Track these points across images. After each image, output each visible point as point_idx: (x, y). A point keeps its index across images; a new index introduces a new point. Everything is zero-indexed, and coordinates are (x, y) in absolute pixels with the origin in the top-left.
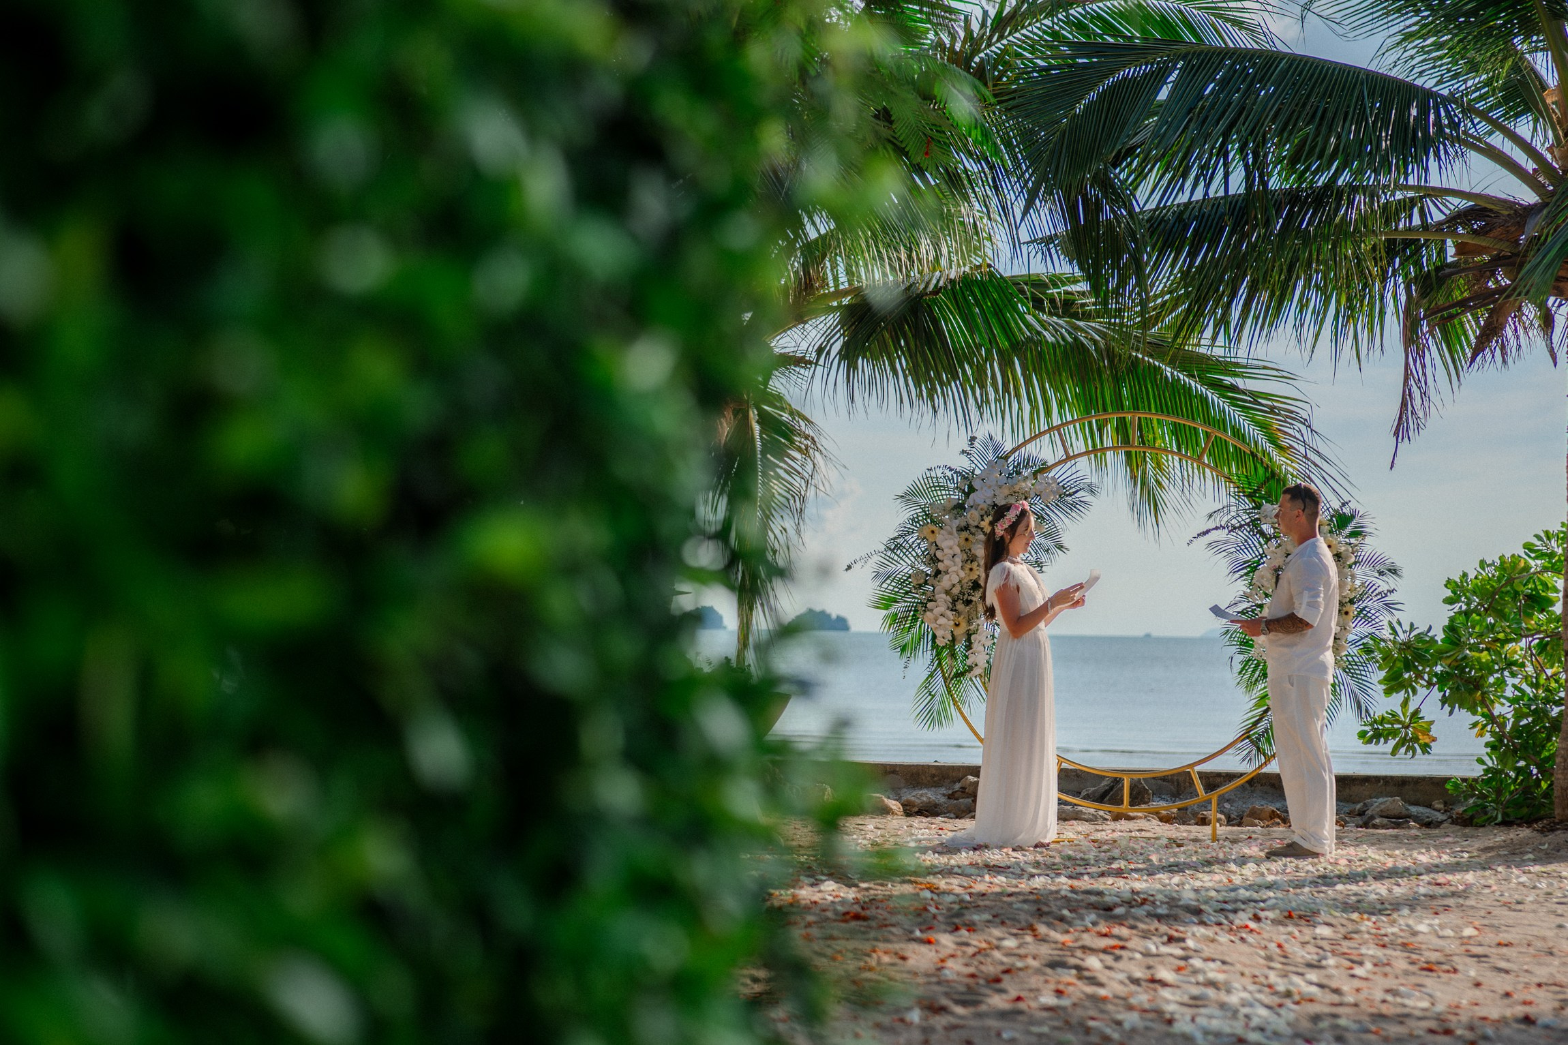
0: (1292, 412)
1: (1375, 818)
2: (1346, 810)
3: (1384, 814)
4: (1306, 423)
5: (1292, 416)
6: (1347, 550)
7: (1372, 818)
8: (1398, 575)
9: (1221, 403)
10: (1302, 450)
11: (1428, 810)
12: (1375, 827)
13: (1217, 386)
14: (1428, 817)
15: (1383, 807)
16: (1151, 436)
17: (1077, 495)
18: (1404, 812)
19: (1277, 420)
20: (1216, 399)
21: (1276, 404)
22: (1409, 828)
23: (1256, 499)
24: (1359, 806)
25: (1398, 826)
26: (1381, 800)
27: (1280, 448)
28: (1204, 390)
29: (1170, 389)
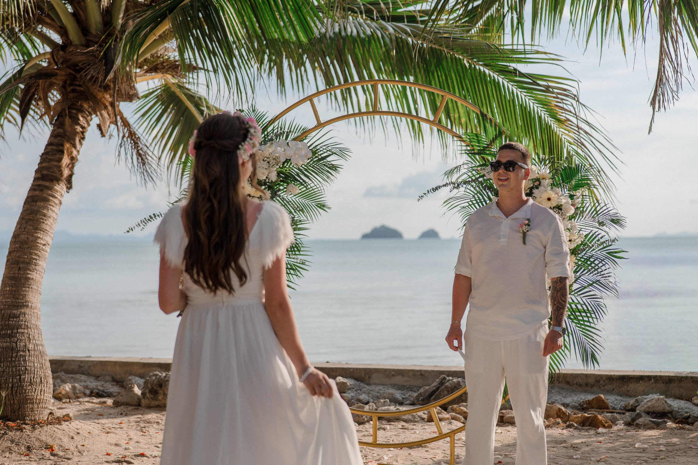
0: (565, 90)
1: (641, 416)
2: (623, 404)
3: (651, 410)
4: (575, 97)
5: (566, 93)
6: (568, 203)
7: (639, 416)
8: (621, 226)
9: (510, 87)
10: (574, 120)
11: (688, 405)
12: (638, 426)
13: (504, 71)
14: (687, 412)
15: (649, 404)
16: (457, 116)
17: (329, 159)
18: (667, 409)
19: (554, 97)
20: (506, 83)
21: (551, 84)
22: (665, 428)
23: (485, 156)
24: (632, 401)
25: (657, 426)
26: (651, 396)
27: (559, 121)
28: (496, 76)
29: (470, 78)
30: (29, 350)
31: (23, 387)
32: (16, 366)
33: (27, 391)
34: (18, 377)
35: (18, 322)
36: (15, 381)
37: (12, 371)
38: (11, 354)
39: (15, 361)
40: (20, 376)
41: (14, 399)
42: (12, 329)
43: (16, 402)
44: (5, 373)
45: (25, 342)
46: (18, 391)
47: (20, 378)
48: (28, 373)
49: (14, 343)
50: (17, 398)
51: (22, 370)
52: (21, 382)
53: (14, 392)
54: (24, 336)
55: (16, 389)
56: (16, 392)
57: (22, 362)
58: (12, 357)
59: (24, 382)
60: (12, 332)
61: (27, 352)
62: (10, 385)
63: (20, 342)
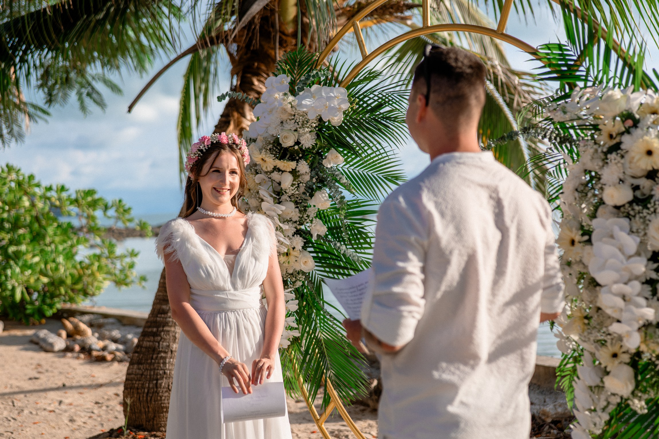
30: (172, 351)
31: (158, 393)
32: (154, 369)
33: (163, 398)
34: (155, 382)
35: (166, 318)
36: (151, 386)
37: (150, 375)
38: (151, 355)
39: (154, 364)
40: (157, 380)
41: (148, 407)
42: (158, 327)
43: (150, 409)
44: (143, 376)
45: (169, 343)
46: (153, 398)
47: (157, 383)
48: (166, 378)
49: (156, 342)
50: (152, 406)
51: (160, 374)
52: (157, 388)
53: (149, 398)
54: (169, 335)
55: (151, 395)
56: (151, 399)
57: (162, 365)
58: (152, 358)
59: (161, 388)
60: (158, 330)
61: (169, 353)
62: (146, 390)
63: (163, 342)
